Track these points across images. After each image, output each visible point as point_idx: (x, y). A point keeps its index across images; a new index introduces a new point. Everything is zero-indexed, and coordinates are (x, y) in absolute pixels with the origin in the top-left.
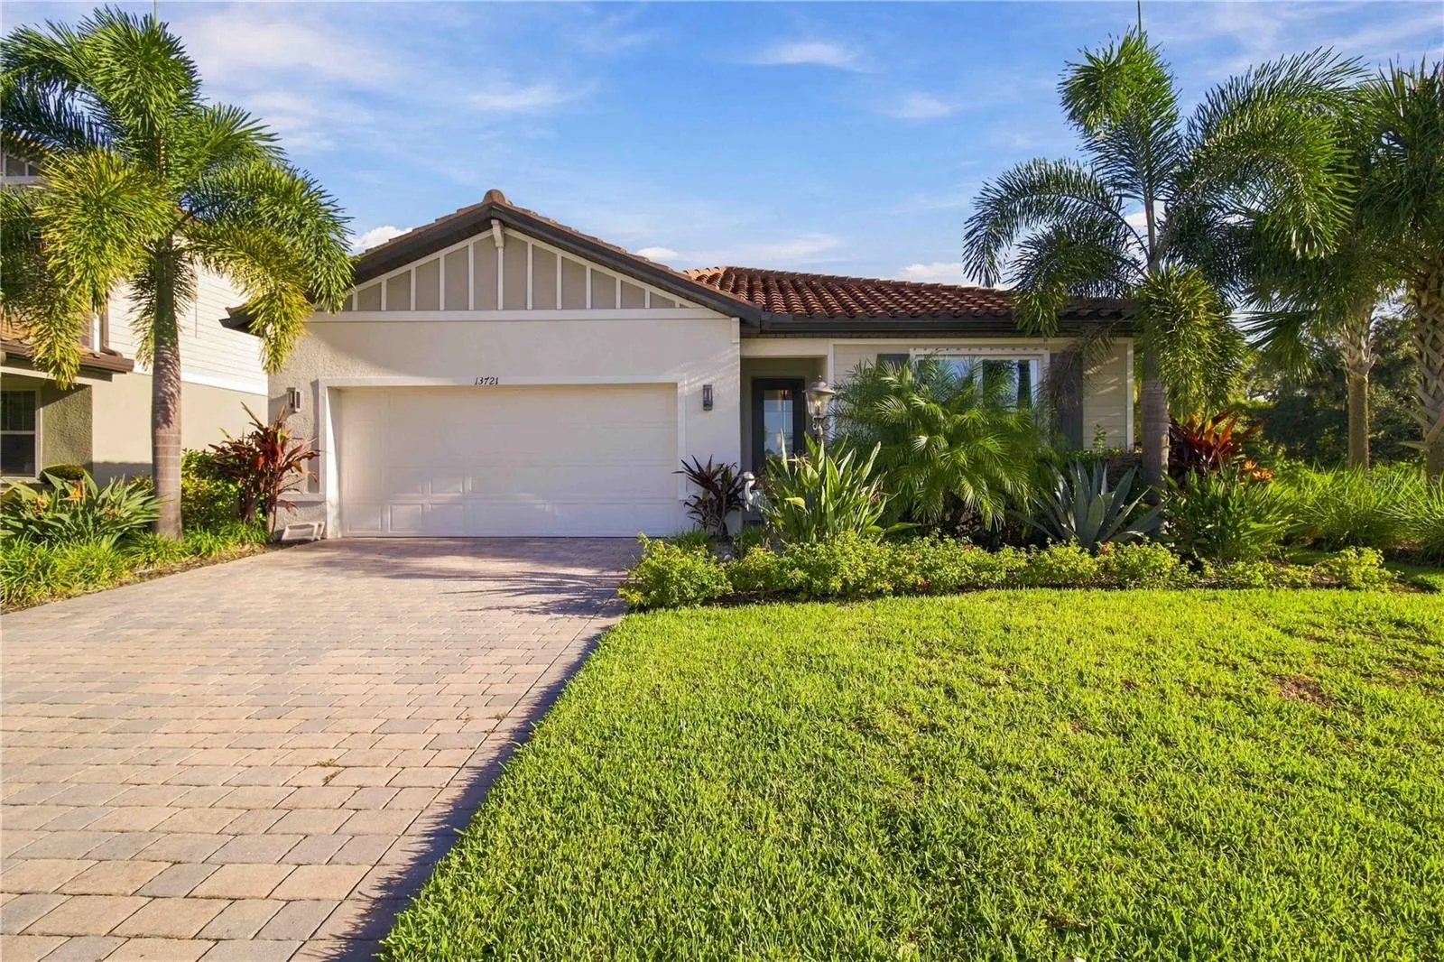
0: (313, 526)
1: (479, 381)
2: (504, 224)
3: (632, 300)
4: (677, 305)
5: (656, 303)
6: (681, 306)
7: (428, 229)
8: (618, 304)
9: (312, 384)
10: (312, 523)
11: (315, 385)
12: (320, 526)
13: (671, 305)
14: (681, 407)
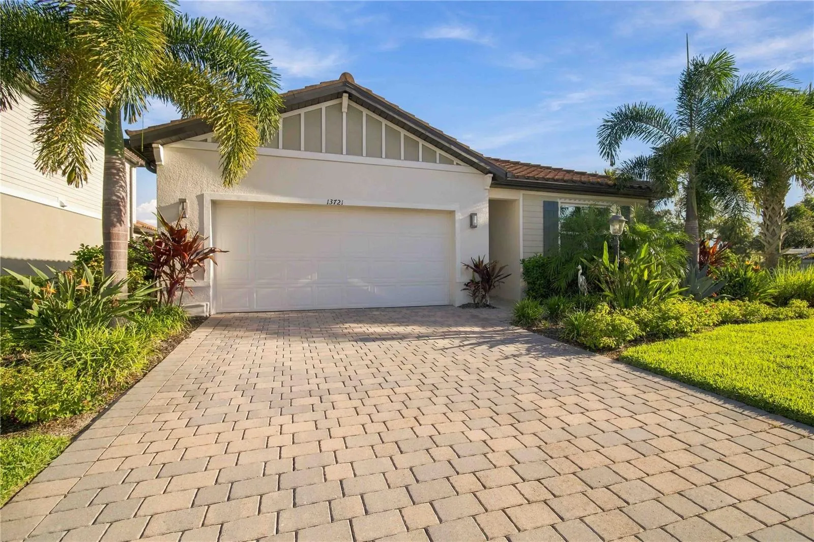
0: (203, 306)
1: (330, 202)
2: (351, 97)
3: (429, 157)
4: (455, 163)
5: (444, 161)
6: (457, 164)
7: (300, 92)
8: (421, 159)
9: (197, 197)
10: (202, 304)
11: (200, 198)
12: (207, 305)
13: (451, 163)
14: (457, 225)
